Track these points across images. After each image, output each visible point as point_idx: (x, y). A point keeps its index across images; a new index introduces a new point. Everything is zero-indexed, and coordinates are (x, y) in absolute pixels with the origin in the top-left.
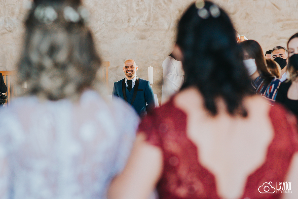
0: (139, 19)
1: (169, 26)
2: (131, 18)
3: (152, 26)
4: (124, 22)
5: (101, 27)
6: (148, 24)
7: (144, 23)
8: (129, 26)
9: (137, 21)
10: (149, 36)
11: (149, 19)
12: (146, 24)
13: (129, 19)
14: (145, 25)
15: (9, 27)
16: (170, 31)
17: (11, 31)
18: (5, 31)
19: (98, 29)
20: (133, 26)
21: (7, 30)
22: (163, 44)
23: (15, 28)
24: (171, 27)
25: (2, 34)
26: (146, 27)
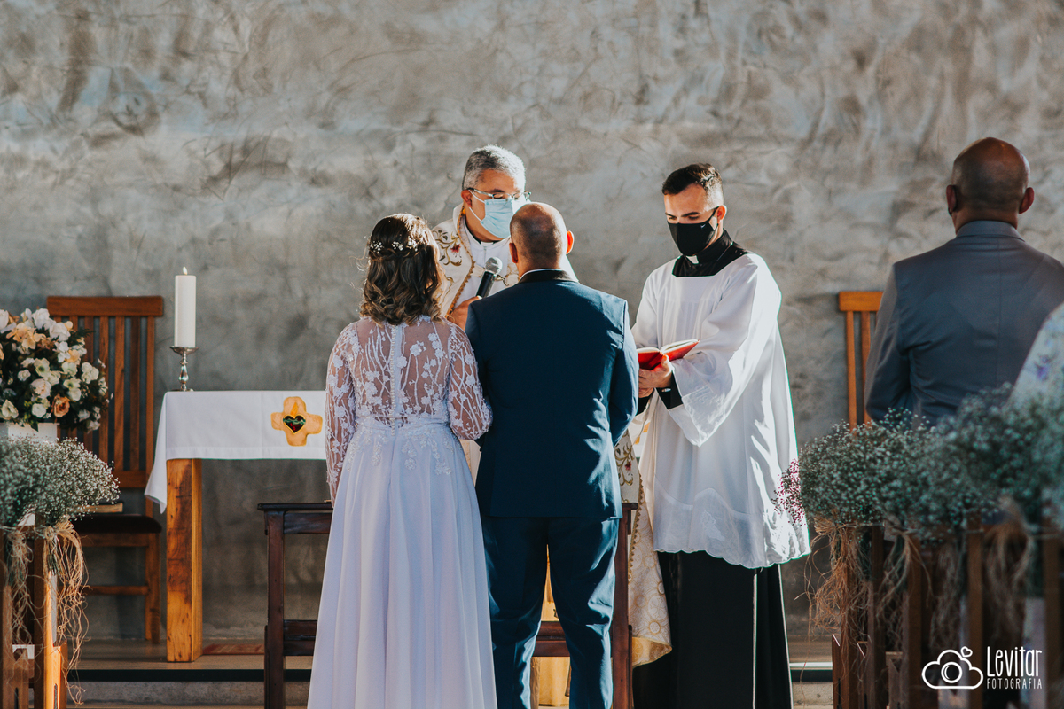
0: (685, 90)
1: (816, 125)
2: (653, 87)
3: (739, 121)
4: (620, 104)
5: (519, 122)
6: (724, 111)
7: (709, 107)
8: (640, 121)
9: (676, 101)
10: (729, 165)
11: (727, 92)
12: (715, 114)
13: (644, 90)
14: (711, 117)
15: (130, 112)
16: (817, 144)
17: (134, 130)
18: (109, 127)
19: (508, 129)
20: (659, 122)
21: (119, 124)
22: (787, 198)
23: (153, 114)
24: (821, 131)
25: (99, 141)
26: (712, 126)
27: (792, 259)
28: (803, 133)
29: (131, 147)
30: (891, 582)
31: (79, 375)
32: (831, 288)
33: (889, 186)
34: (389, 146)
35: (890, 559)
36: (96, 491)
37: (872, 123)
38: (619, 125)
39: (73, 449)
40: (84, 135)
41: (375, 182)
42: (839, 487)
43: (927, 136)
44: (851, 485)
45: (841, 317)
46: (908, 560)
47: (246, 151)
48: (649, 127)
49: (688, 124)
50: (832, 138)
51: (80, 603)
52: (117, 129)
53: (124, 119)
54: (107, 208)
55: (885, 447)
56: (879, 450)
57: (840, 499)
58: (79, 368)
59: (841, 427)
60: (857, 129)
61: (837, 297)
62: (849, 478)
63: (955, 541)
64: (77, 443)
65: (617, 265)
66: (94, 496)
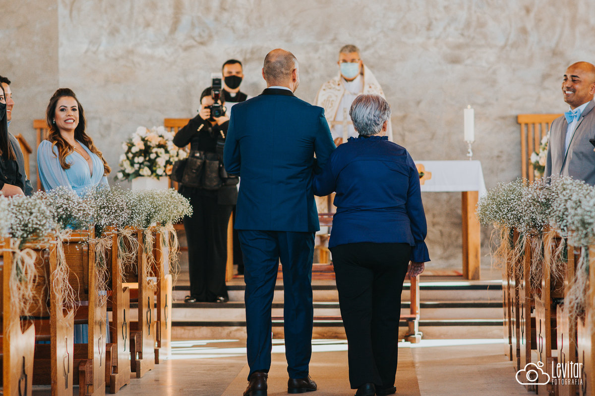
0: (449, 24)
1: (507, 39)
2: (434, 23)
3: (473, 38)
4: (420, 30)
5: (375, 39)
6: (466, 33)
7: (459, 32)
8: (429, 38)
9: (445, 29)
11: (468, 25)
12: (462, 35)
13: (430, 24)
14: (460, 36)
15: (200, 36)
16: (508, 48)
17: (202, 43)
18: (191, 42)
19: (370, 42)
20: (437, 38)
21: (195, 41)
22: (494, 73)
23: (210, 36)
24: (510, 42)
25: (187, 49)
26: (462, 40)
27: (497, 100)
28: (501, 43)
29: (200, 52)
30: (518, 252)
31: (177, 155)
32: (514, 112)
33: (540, 67)
34: (316, 50)
35: (517, 241)
36: (183, 211)
37: (533, 38)
38: (419, 40)
39: (173, 193)
40: (180, 46)
41: (310, 66)
42: (496, 212)
43: (557, 44)
44: (501, 211)
45: (518, 126)
46: (525, 243)
47: (252, 53)
48: (433, 41)
49: (450, 39)
50: (515, 45)
51: (177, 259)
52: (194, 43)
53: (198, 39)
54: (191, 78)
55: (515, 194)
56: (512, 196)
57: (496, 217)
58: (178, 153)
59: (501, 184)
60: (526, 41)
61: (517, 118)
62: (500, 208)
63: (539, 236)
64: (174, 190)
65: (418, 103)
66: (182, 213)
